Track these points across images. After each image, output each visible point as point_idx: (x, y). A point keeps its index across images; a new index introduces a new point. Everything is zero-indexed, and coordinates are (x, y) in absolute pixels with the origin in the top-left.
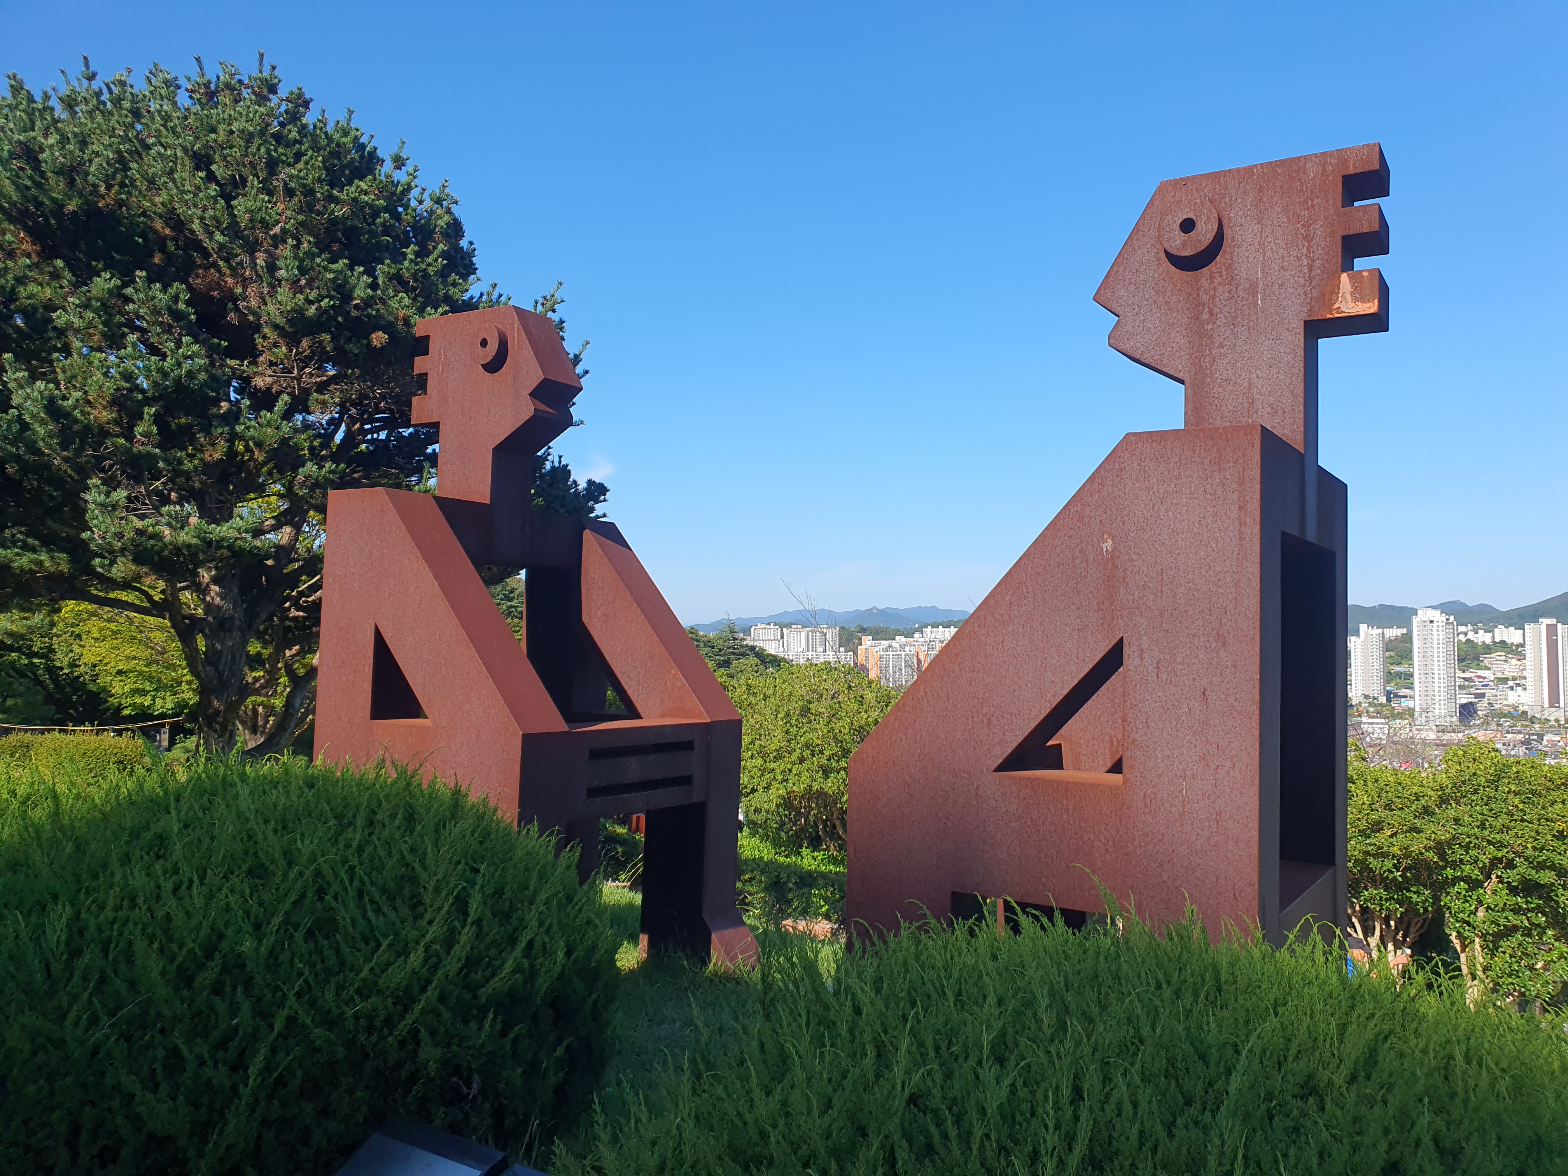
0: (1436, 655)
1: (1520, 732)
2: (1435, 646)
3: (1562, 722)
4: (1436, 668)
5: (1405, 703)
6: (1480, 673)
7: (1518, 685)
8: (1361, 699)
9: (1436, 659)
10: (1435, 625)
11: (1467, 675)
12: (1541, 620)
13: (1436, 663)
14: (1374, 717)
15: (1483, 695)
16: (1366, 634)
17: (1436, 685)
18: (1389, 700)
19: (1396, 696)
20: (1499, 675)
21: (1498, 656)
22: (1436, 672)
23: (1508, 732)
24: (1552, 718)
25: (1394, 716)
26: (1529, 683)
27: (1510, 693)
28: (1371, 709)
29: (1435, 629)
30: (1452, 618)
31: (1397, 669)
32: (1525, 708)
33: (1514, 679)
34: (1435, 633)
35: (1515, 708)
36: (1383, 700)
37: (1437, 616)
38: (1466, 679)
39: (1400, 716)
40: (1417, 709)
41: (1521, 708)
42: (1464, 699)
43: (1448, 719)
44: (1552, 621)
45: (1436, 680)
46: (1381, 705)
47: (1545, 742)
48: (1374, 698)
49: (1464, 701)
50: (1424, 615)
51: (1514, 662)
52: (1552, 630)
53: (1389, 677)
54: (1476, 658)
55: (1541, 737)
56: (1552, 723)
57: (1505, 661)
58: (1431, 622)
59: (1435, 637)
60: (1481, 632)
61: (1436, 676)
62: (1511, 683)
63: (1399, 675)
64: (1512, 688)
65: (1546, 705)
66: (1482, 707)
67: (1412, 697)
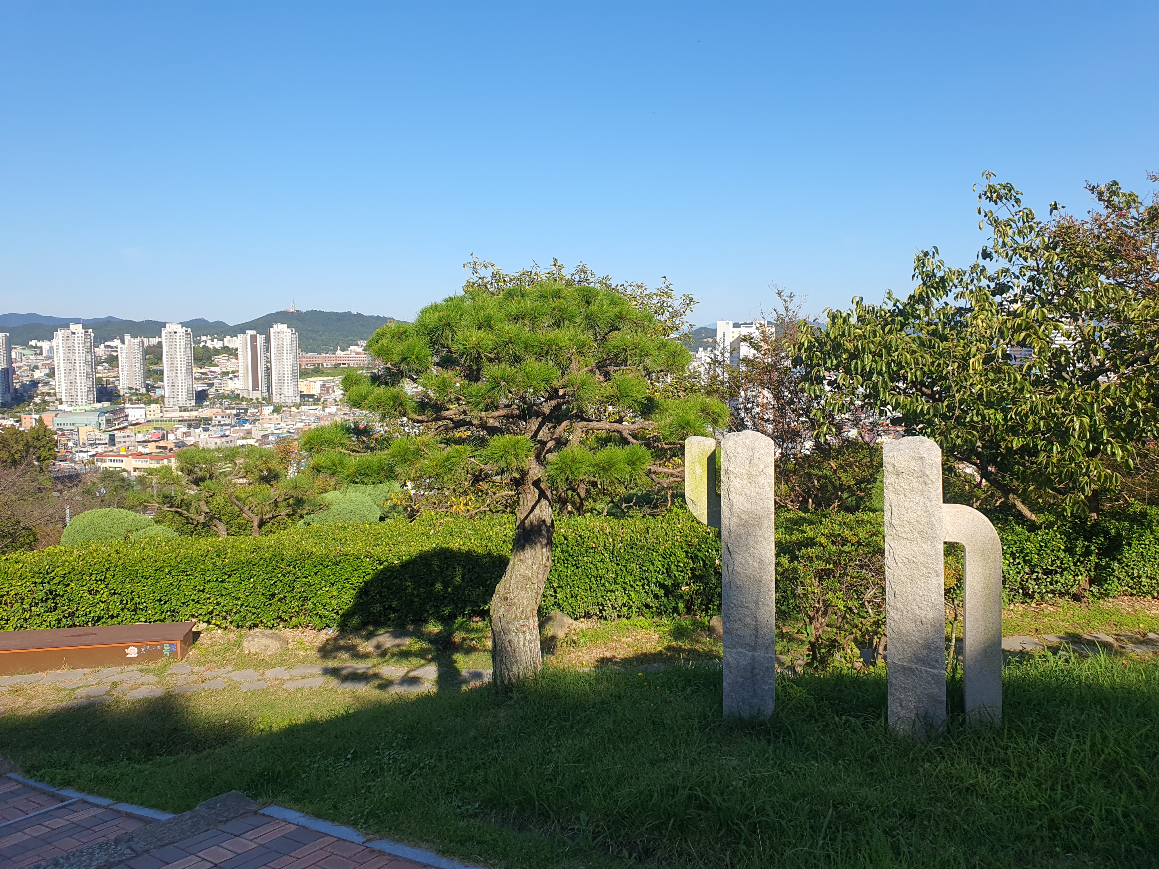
0: (178, 356)
1: (234, 408)
2: (178, 350)
3: (260, 400)
4: (179, 366)
5: (159, 392)
6: (212, 369)
7: (235, 376)
8: (127, 390)
9: (179, 359)
10: (178, 335)
11: (203, 371)
12: (247, 332)
13: (179, 363)
14: (136, 404)
15: (213, 384)
16: (130, 342)
17: (180, 378)
18: (148, 390)
19: (153, 387)
20: (224, 370)
21: (224, 356)
22: (179, 369)
23: (227, 409)
24: (254, 398)
25: (150, 402)
26: (241, 374)
27: (230, 382)
28: (134, 398)
29: (178, 338)
30: (189, 330)
31: (155, 367)
32: (239, 392)
33: (233, 372)
34: (178, 341)
35: (233, 392)
36: (143, 390)
37: (181, 330)
38: (202, 374)
39: (156, 402)
40: (166, 396)
41: (236, 392)
42: (199, 387)
43: (188, 402)
44: (254, 332)
45: (179, 375)
46: (142, 395)
47: (249, 414)
48: (137, 390)
49: (200, 389)
50: (170, 327)
51: (234, 360)
52: (254, 338)
53: (148, 373)
54: (209, 358)
55: (246, 410)
56: (255, 401)
57: (228, 360)
58: (175, 333)
59: (178, 344)
60: (215, 340)
61: (179, 372)
62: (231, 375)
63: (156, 372)
64: (231, 379)
65: (251, 389)
66: (212, 392)
67: (163, 388)
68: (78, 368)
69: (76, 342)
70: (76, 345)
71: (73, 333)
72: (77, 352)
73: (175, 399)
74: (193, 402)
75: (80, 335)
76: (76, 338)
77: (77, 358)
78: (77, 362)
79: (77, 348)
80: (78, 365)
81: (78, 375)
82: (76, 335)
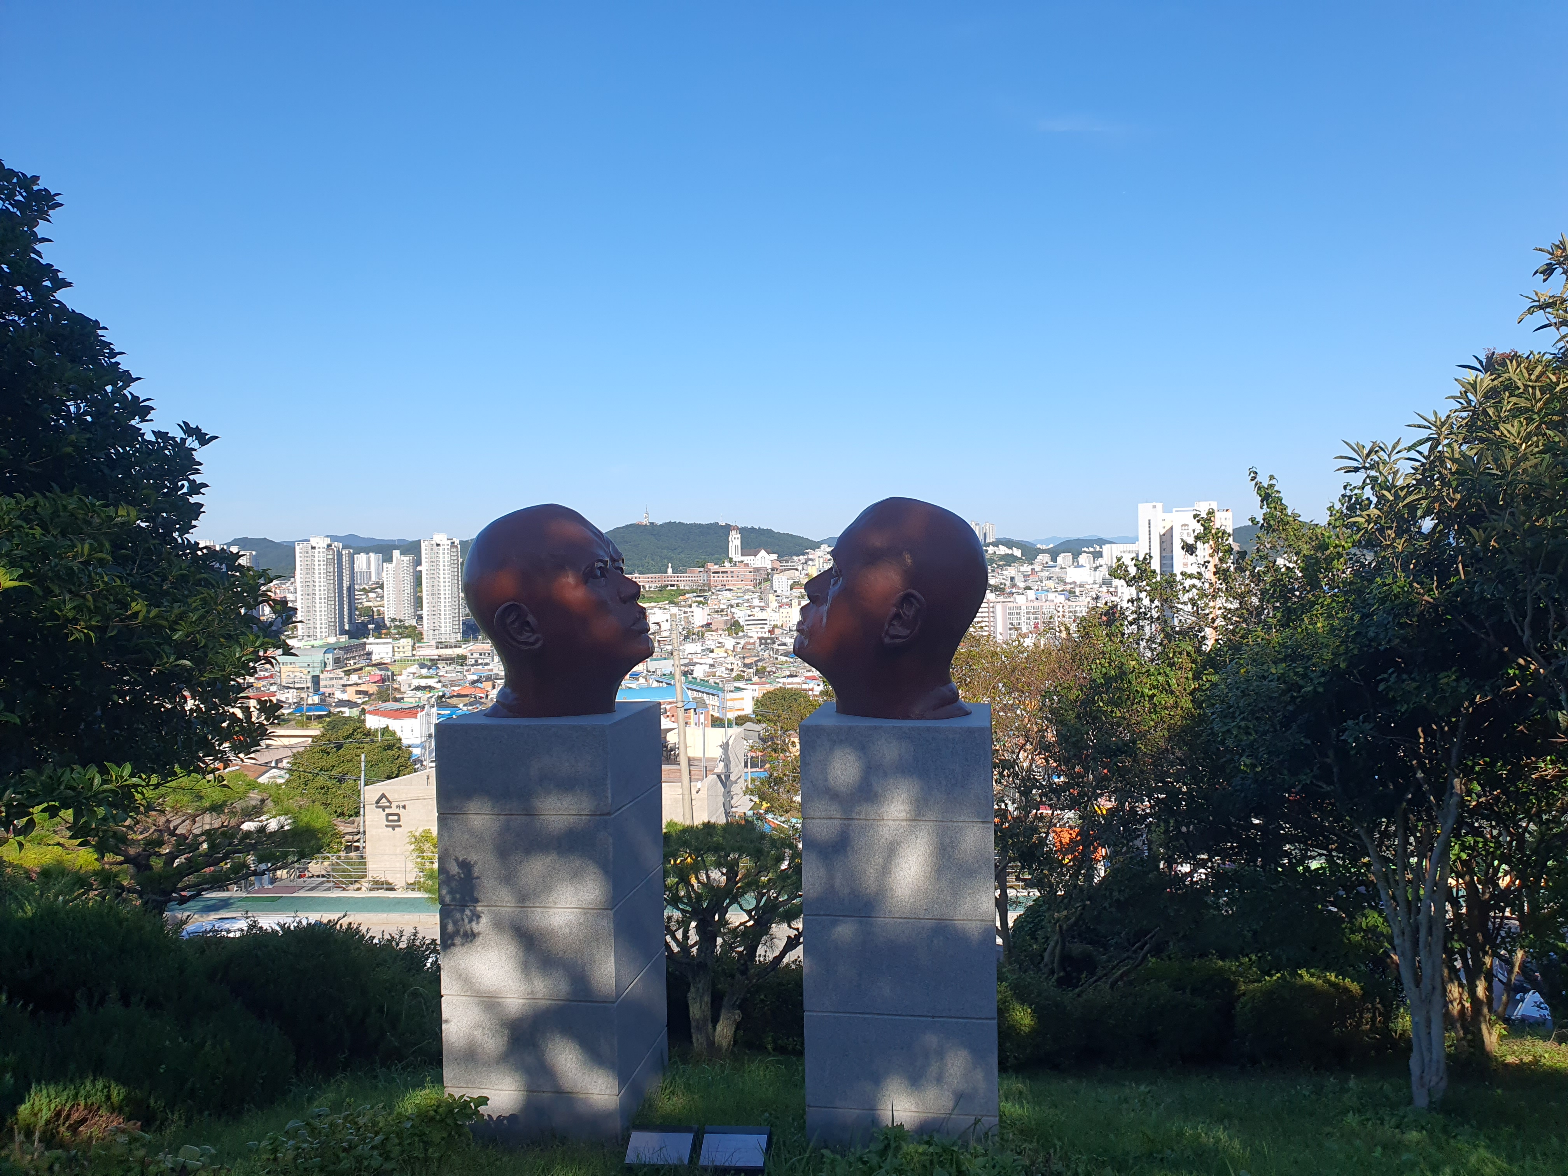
68: (317, 592)
69: (316, 559)
70: (316, 563)
71: (313, 548)
72: (317, 572)
73: (437, 632)
74: (459, 636)
75: (321, 550)
76: (316, 555)
77: (317, 580)
78: (317, 584)
79: (317, 567)
80: (317, 588)
81: (318, 601)
82: (316, 551)
